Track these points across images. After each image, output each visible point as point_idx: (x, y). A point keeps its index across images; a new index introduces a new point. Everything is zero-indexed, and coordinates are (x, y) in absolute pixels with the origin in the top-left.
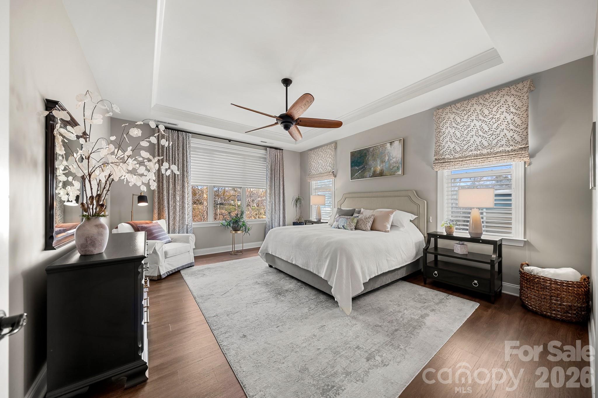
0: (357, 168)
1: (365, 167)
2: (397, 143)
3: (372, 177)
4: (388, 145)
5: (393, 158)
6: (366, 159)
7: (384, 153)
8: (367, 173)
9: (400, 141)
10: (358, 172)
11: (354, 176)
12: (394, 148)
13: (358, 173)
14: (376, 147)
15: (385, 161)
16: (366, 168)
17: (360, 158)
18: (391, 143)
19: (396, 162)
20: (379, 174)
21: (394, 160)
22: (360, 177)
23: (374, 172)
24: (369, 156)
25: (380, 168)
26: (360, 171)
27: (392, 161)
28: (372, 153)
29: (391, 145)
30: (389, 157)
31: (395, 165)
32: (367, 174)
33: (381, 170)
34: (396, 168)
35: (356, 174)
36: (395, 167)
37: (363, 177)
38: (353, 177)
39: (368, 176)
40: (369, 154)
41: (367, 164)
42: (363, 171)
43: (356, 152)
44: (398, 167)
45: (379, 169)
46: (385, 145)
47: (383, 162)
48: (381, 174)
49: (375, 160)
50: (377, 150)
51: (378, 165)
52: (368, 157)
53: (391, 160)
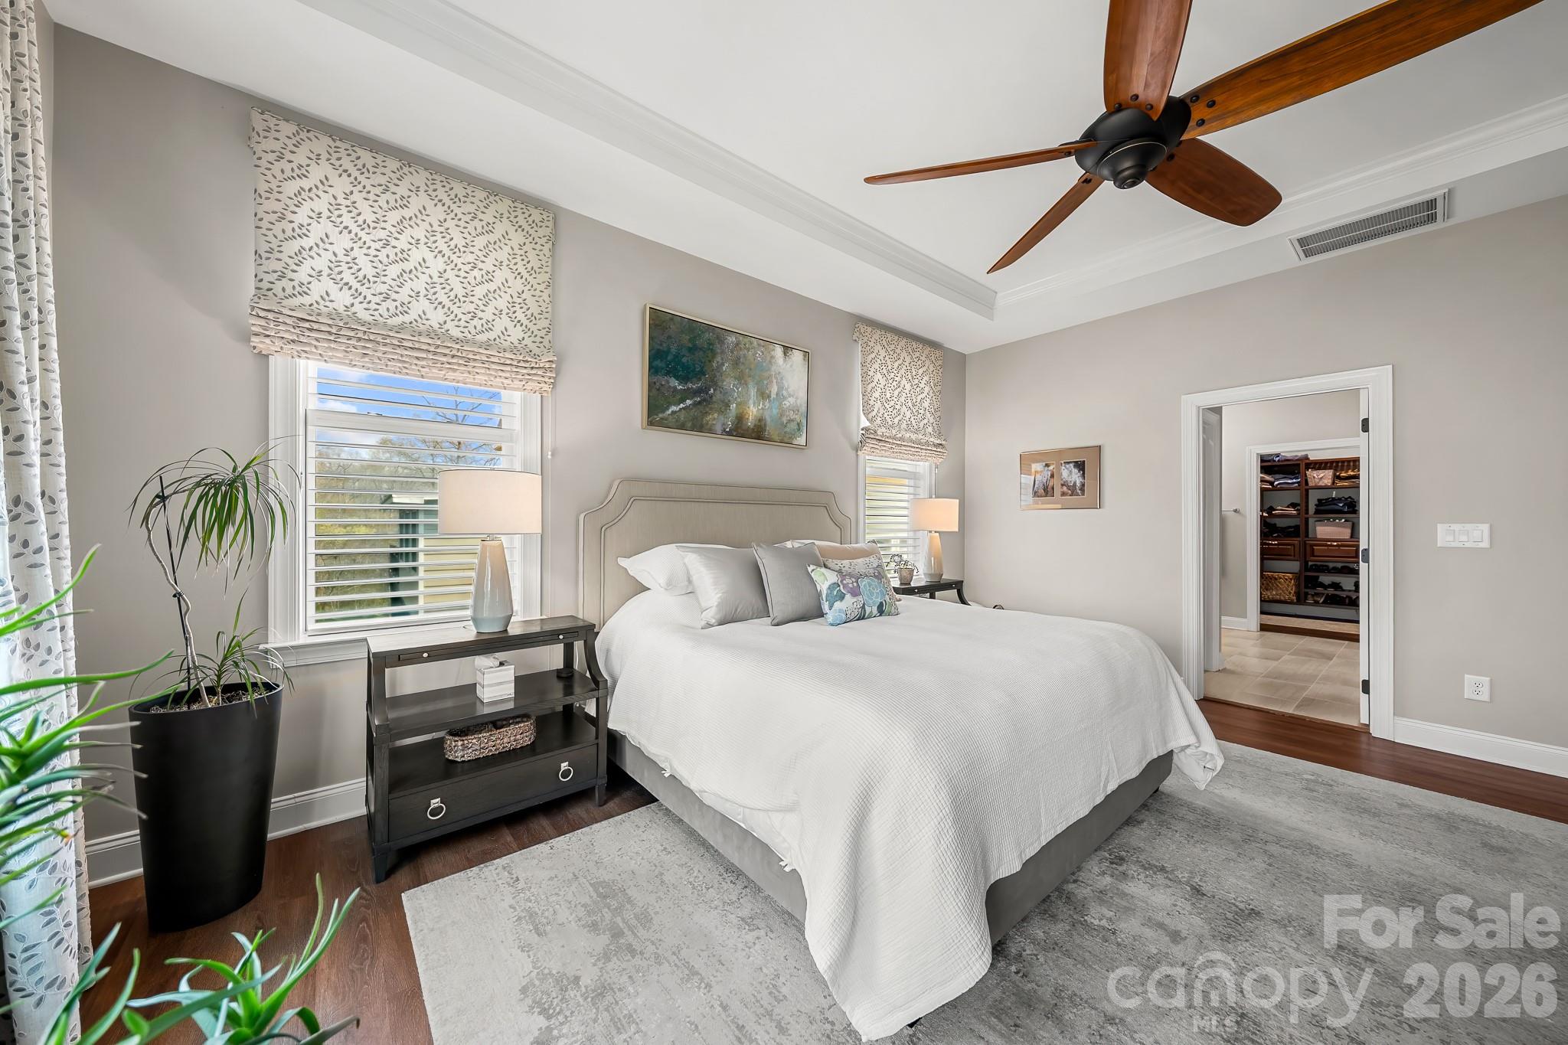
0: (674, 383)
1: (707, 393)
2: (797, 357)
3: (729, 434)
4: (779, 351)
5: (790, 395)
6: (715, 365)
7: (767, 371)
8: (716, 415)
9: (805, 356)
10: (682, 401)
11: (663, 412)
12: (791, 366)
13: (682, 406)
14: (747, 340)
15: (769, 396)
16: (711, 397)
17: (690, 350)
18: (787, 349)
19: (796, 410)
20: (753, 429)
21: (792, 400)
22: (689, 424)
23: (740, 419)
24: (722, 359)
25: (755, 410)
26: (689, 402)
27: (788, 404)
28: (732, 352)
29: (785, 354)
30: (781, 388)
31: (792, 416)
32: (714, 419)
33: (760, 420)
34: (793, 426)
35: (674, 408)
36: (793, 421)
37: (698, 426)
38: (661, 415)
39: (719, 428)
40: (723, 352)
41: (714, 383)
42: (699, 403)
43: (672, 319)
44: (798, 424)
45: (753, 412)
46: (771, 347)
47: (763, 395)
48: (758, 433)
49: (741, 379)
50: (748, 350)
51: (751, 402)
52: (719, 359)
53: (785, 398)
